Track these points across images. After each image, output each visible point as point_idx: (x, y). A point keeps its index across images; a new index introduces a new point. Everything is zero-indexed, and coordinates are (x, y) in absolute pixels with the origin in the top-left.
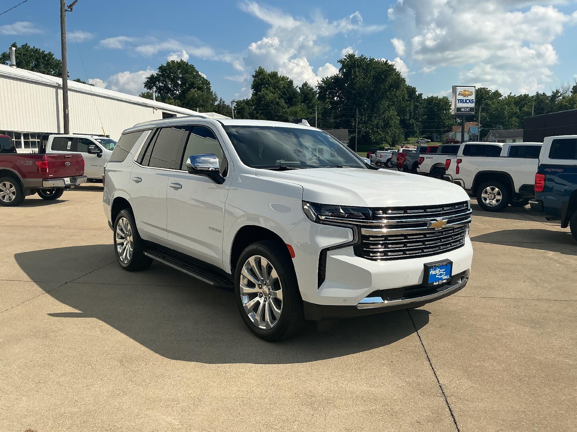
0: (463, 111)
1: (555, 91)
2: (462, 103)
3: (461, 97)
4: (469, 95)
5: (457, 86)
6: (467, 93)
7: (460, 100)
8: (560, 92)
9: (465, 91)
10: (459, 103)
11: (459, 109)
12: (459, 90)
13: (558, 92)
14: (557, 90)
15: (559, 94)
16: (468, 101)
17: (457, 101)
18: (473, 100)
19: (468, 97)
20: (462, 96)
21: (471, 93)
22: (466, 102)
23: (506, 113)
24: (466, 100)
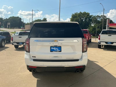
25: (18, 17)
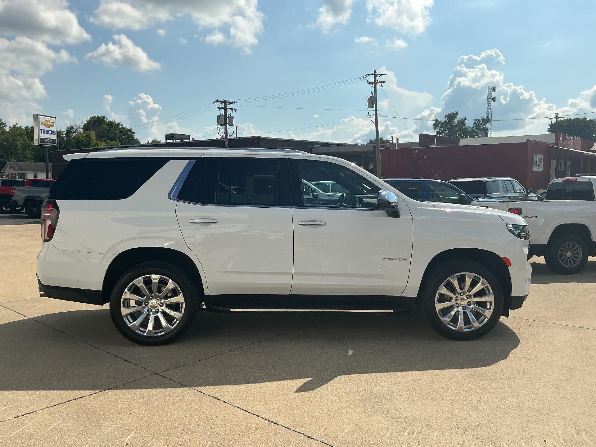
0: (46, 143)
1: (69, 127)
2: (45, 133)
3: (42, 127)
4: (51, 126)
5: (39, 115)
6: (49, 123)
7: (43, 130)
8: (74, 129)
9: (46, 121)
10: (42, 133)
11: (42, 140)
12: (42, 119)
13: (72, 127)
14: (71, 126)
15: (74, 130)
16: (50, 132)
17: (41, 131)
18: (55, 131)
19: (50, 128)
20: (45, 126)
21: (52, 124)
22: (48, 133)
23: (19, 144)
24: (48, 131)
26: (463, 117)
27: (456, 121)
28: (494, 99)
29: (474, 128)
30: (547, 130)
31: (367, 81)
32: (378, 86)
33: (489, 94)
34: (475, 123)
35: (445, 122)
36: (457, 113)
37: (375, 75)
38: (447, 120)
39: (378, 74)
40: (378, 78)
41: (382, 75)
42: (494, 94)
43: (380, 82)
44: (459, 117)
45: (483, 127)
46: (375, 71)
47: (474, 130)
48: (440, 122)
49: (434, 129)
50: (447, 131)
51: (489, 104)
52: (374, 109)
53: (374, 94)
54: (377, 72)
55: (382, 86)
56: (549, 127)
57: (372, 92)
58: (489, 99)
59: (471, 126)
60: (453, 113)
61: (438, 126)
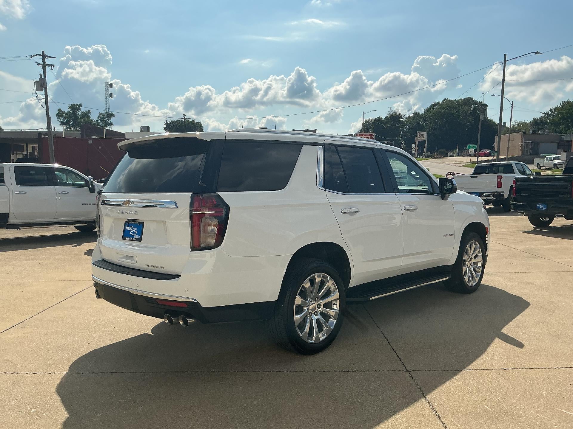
25: (469, 101)
26: (87, 109)
27: (80, 113)
28: (111, 95)
29: (99, 121)
30: (164, 128)
31: (36, 61)
32: (48, 68)
33: (106, 90)
34: (99, 117)
35: (69, 112)
36: (80, 105)
37: (44, 56)
38: (71, 111)
39: (47, 56)
40: (47, 61)
41: (50, 57)
42: (111, 90)
43: (49, 65)
44: (83, 109)
45: (108, 121)
46: (43, 52)
47: (99, 123)
48: (63, 113)
49: (58, 118)
50: (72, 122)
51: (107, 99)
52: (43, 92)
53: (43, 77)
54: (46, 53)
55: (52, 70)
56: (165, 126)
57: (41, 75)
58: (106, 94)
59: (96, 119)
60: (77, 105)
61: (61, 116)
